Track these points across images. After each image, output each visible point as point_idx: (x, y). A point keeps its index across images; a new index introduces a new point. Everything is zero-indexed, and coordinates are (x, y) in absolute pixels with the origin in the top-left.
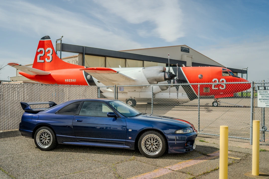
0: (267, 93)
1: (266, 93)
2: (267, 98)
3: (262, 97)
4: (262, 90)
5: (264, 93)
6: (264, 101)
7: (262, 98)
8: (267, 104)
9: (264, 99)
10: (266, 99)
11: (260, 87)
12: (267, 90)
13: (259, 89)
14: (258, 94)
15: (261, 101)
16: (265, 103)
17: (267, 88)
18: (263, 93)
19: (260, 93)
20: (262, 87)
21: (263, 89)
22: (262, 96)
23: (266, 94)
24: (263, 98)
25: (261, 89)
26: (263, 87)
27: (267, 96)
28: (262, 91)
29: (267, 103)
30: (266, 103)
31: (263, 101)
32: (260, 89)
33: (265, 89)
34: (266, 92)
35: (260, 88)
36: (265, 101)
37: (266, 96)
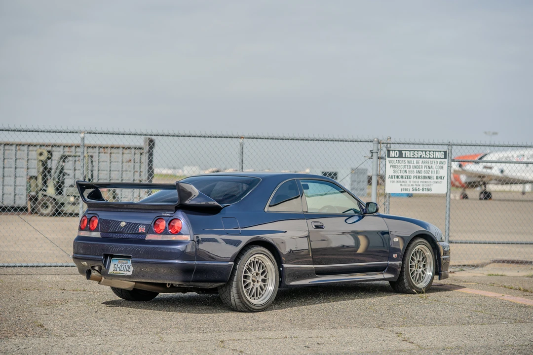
0: (404, 164)
1: (402, 164)
2: (403, 174)
3: (395, 172)
4: (395, 157)
5: (399, 164)
6: (398, 180)
7: (395, 174)
8: (403, 187)
9: (397, 177)
10: (402, 177)
11: (391, 152)
12: (405, 157)
13: (389, 156)
14: (388, 165)
15: (393, 180)
16: (399, 184)
17: (405, 153)
18: (396, 164)
19: (390, 164)
20: (395, 150)
21: (398, 156)
22: (395, 169)
23: (402, 167)
24: (397, 174)
25: (393, 156)
26: (398, 152)
27: (405, 169)
28: (395, 159)
29: (403, 184)
30: (401, 185)
31: (396, 180)
32: (391, 156)
33: (401, 156)
34: (402, 162)
35: (392, 154)
36: (400, 180)
37: (403, 169)
